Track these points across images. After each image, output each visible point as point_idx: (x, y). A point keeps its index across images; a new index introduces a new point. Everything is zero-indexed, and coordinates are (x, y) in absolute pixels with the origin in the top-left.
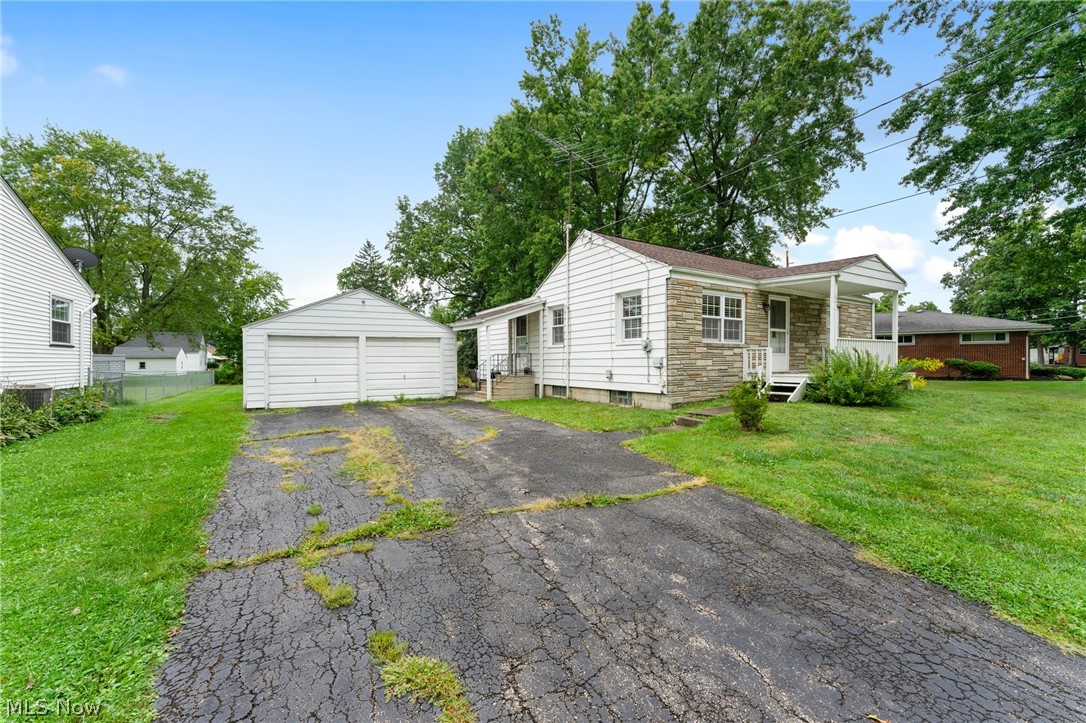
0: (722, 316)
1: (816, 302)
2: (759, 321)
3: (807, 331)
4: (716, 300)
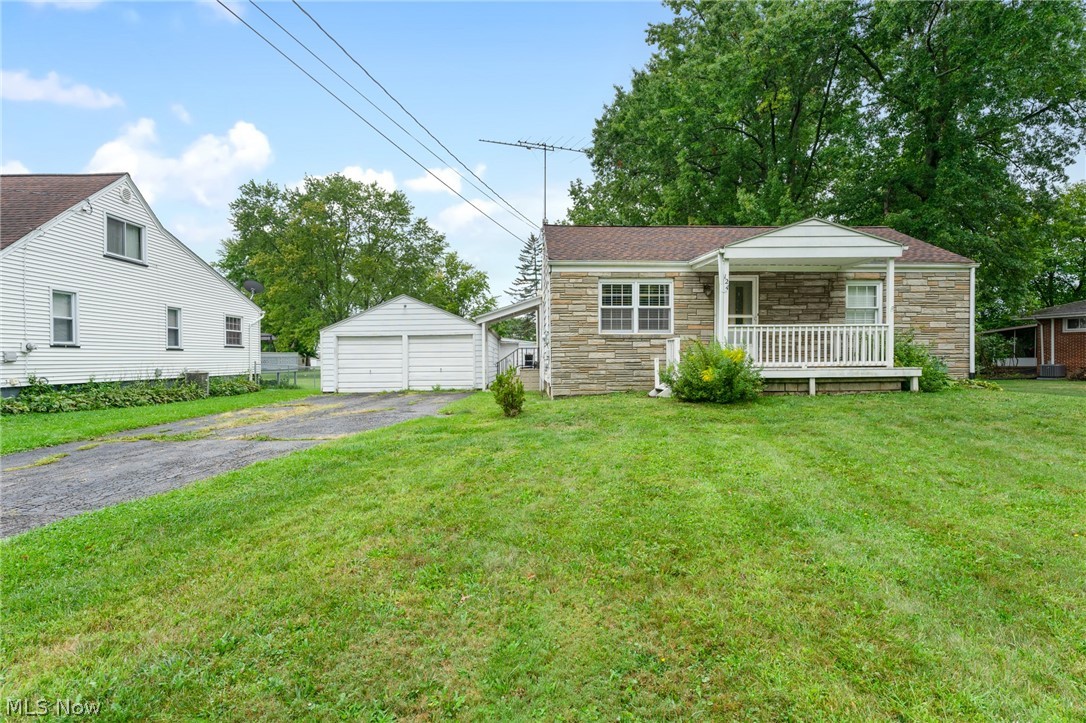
0: (636, 305)
1: (818, 277)
2: (696, 307)
3: (798, 315)
4: (628, 288)
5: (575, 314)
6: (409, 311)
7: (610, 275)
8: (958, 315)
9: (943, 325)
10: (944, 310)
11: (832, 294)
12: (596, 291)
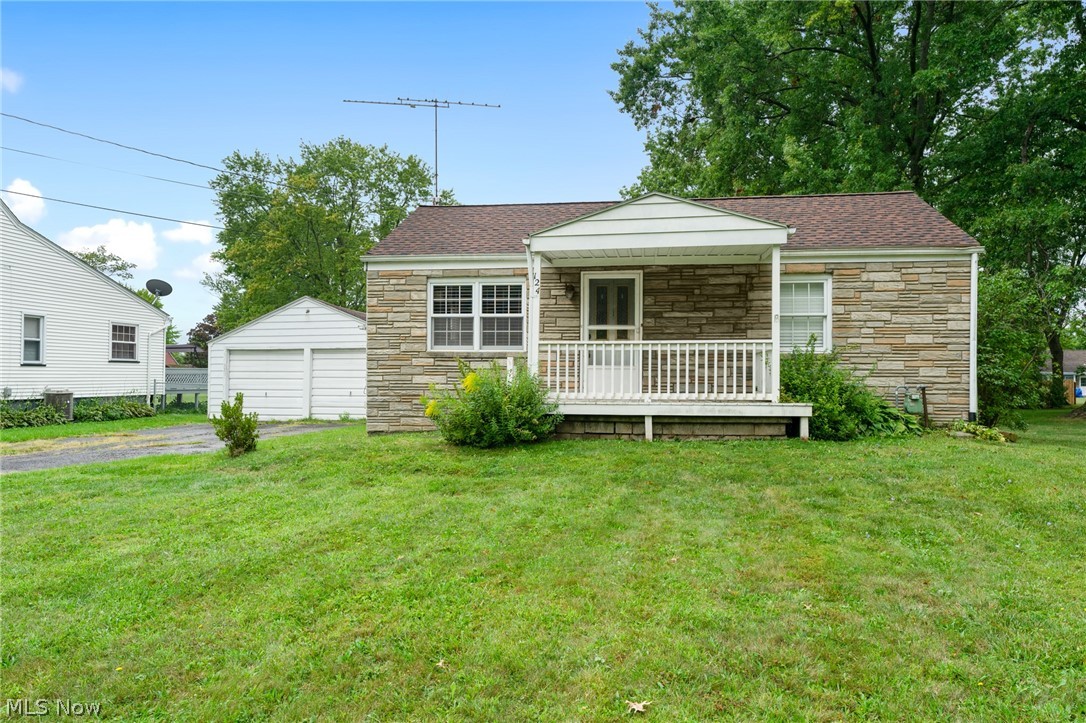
0: (477, 312)
1: (730, 271)
2: (555, 314)
3: (700, 326)
4: (467, 291)
5: (396, 325)
6: (312, 318)
7: (441, 273)
8: (951, 325)
9: (928, 339)
10: (929, 318)
11: (751, 296)
12: (423, 295)
